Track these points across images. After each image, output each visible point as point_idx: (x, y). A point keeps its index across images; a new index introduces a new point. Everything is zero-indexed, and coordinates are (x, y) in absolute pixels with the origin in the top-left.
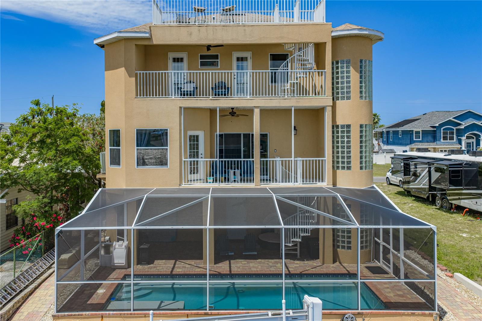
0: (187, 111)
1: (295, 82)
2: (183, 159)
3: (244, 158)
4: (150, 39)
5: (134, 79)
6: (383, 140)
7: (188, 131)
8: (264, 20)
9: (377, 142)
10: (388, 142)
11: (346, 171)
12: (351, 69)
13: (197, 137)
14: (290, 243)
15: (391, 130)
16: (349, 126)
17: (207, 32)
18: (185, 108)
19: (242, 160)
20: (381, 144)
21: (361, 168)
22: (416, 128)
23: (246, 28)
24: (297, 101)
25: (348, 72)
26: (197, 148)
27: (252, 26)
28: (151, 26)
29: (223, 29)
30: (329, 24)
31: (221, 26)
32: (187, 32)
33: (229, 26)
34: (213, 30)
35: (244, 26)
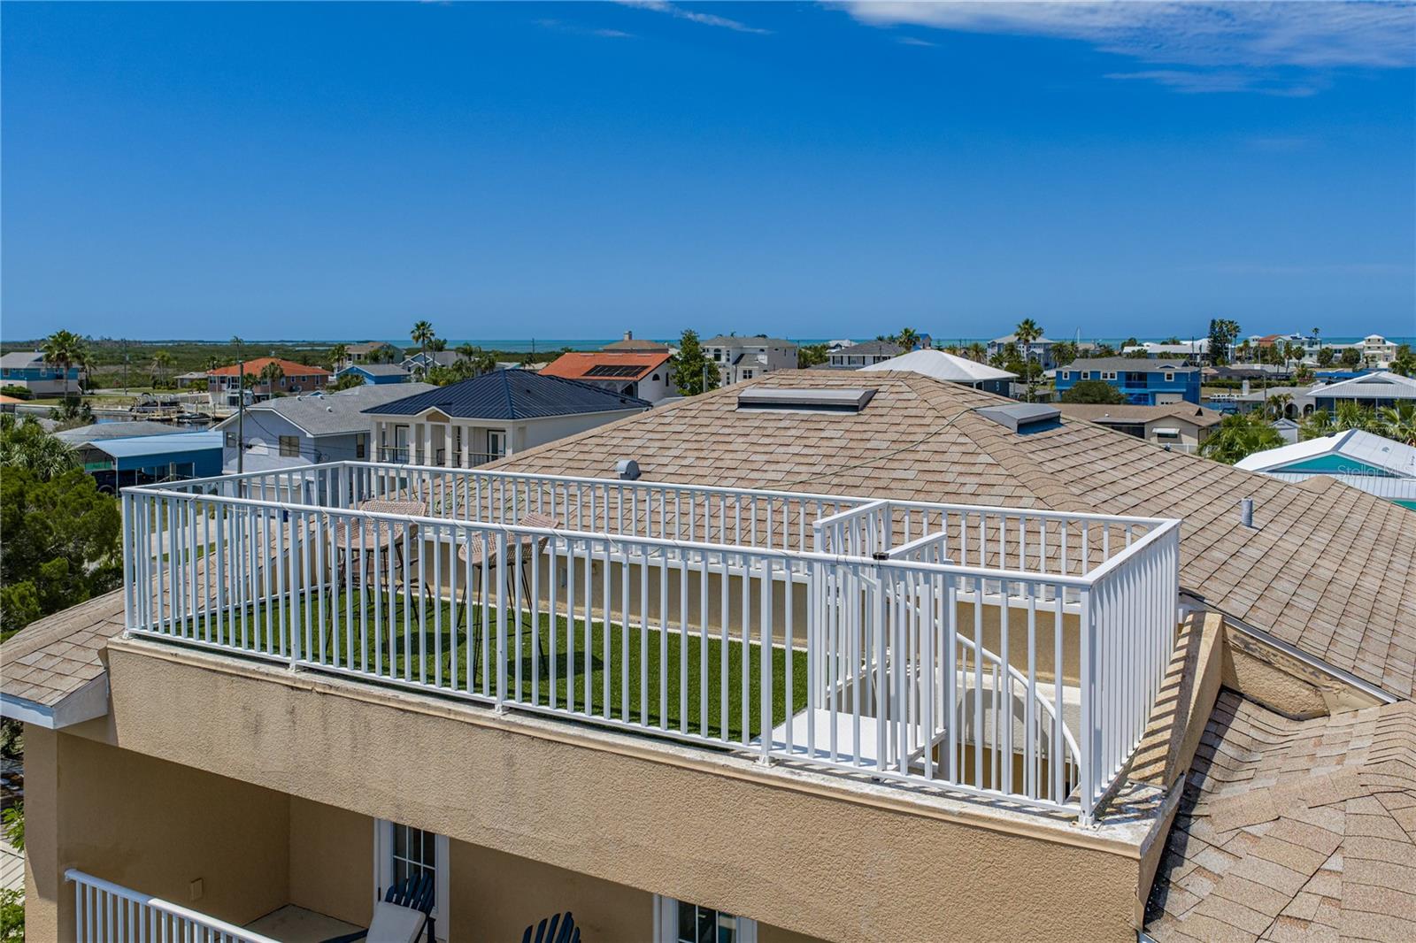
4: (105, 718)
5: (53, 910)
17: (325, 731)
27: (549, 740)
28: (109, 646)
29: (398, 727)
30: (1115, 854)
31: (392, 707)
32: (244, 708)
33: (430, 718)
34: (352, 727)
35: (506, 734)
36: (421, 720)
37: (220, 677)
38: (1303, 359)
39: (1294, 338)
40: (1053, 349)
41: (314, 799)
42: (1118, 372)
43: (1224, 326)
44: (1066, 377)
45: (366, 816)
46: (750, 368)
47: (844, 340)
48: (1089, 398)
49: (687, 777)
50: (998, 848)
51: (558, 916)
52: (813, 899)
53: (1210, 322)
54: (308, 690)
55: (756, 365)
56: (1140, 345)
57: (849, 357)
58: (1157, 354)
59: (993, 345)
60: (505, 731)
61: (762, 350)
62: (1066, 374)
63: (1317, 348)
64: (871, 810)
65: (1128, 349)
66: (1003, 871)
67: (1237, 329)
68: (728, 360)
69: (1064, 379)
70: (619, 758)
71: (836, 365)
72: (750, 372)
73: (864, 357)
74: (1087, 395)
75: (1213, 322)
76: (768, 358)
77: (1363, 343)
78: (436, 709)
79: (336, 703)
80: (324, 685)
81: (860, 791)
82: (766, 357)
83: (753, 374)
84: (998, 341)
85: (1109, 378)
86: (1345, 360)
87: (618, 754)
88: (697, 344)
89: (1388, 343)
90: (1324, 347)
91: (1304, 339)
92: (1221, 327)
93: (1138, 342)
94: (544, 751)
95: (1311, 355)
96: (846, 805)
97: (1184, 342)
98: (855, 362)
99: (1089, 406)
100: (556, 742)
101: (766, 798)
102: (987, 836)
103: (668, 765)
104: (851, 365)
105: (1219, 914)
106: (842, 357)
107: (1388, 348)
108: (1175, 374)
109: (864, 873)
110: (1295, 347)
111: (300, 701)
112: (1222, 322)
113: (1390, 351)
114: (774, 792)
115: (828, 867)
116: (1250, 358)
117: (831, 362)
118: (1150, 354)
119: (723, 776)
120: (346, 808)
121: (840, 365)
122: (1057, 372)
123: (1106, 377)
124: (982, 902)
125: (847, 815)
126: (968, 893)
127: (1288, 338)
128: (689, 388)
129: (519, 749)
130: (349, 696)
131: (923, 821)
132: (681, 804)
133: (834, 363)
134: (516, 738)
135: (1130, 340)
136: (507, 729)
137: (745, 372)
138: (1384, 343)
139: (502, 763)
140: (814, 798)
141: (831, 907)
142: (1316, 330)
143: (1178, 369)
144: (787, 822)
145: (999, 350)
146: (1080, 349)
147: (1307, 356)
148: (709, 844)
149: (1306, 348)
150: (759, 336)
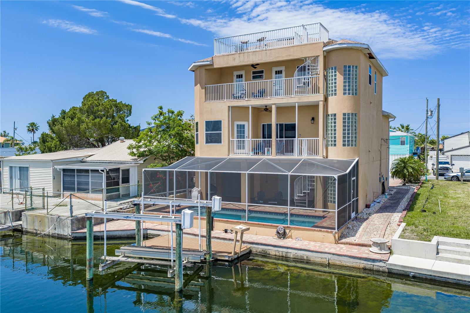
0: (233, 109)
1: (299, 85)
2: (231, 139)
3: (280, 138)
4: (212, 65)
5: (204, 90)
7: (235, 122)
8: (289, 43)
11: (333, 147)
12: (337, 73)
13: (244, 125)
14: (302, 194)
16: (335, 115)
17: (244, 57)
18: (232, 107)
19: (267, 139)
21: (344, 145)
23: (267, 51)
24: (299, 99)
25: (335, 75)
26: (244, 133)
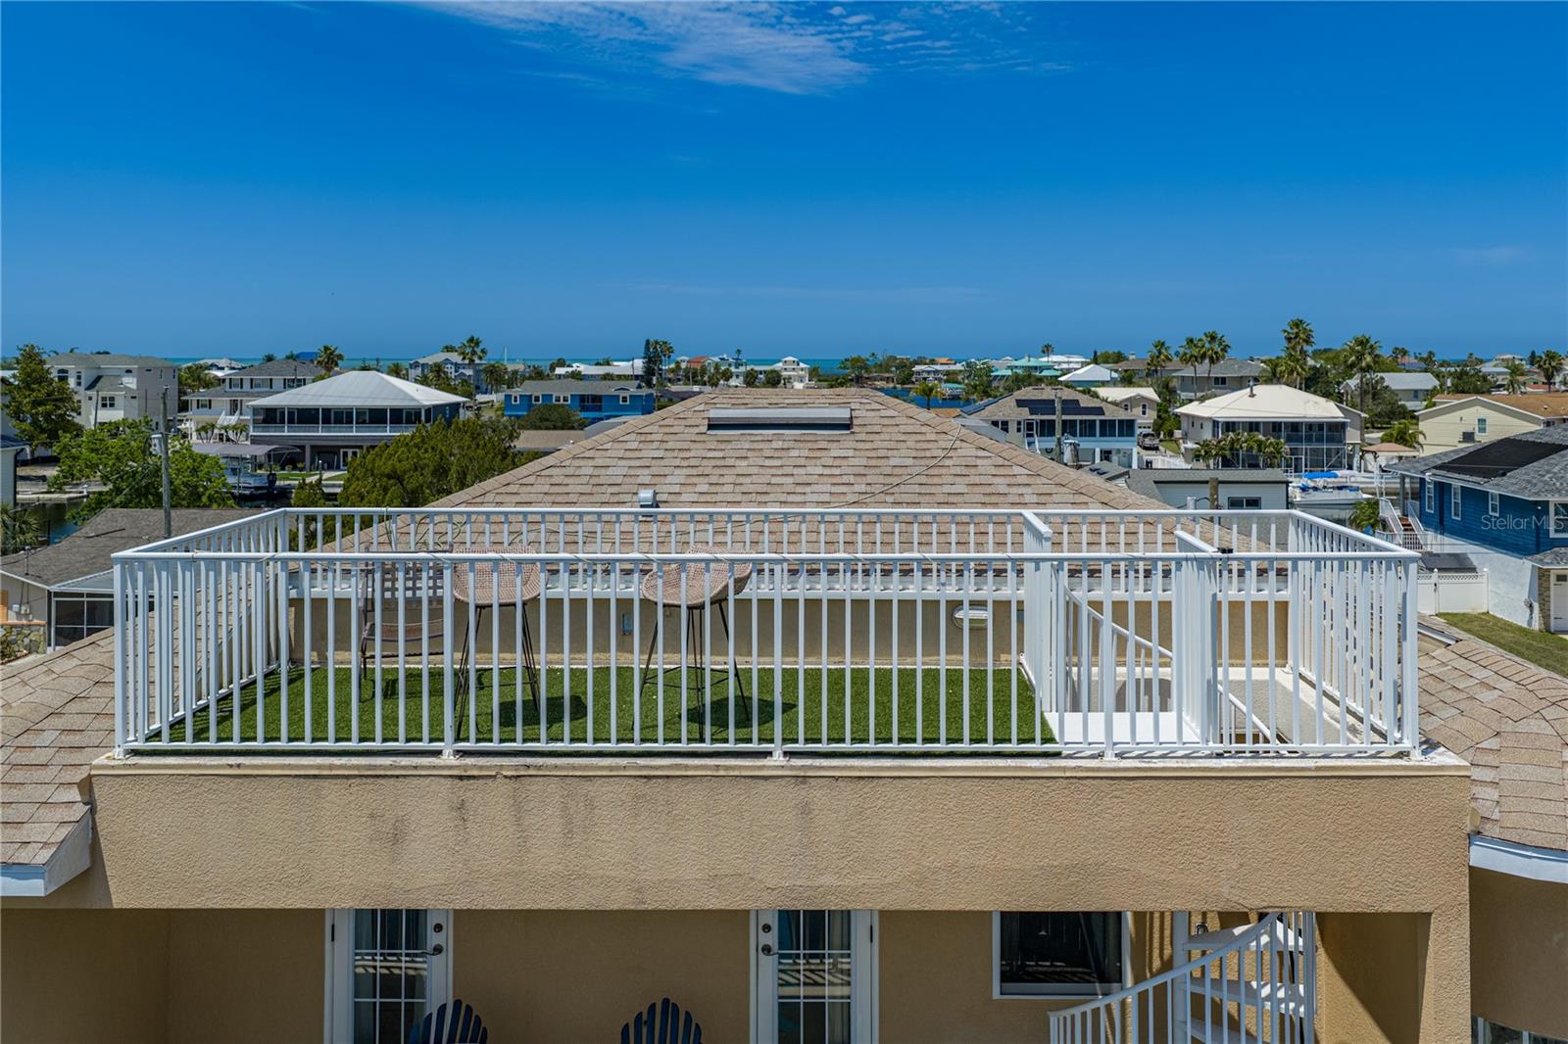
6: (1422, 507)
9: (1397, 513)
10: (1441, 522)
15: (1457, 481)
17: (518, 821)
20: (1413, 521)
22: (1559, 491)
27: (859, 777)
28: (93, 772)
29: (638, 798)
30: (1451, 776)
31: (631, 776)
32: (372, 816)
33: (690, 779)
34: (565, 808)
35: (800, 779)
36: (673, 785)
37: (326, 783)
38: (731, 380)
39: (721, 359)
40: (485, 370)
41: (499, 907)
42: (543, 395)
43: (658, 346)
44: (516, 401)
45: (587, 911)
46: (112, 394)
47: (221, 358)
48: (548, 424)
49: (1034, 785)
50: (1352, 791)
51: (652, 1007)
52: (1173, 876)
53: (644, 343)
54: (491, 776)
55: (121, 390)
56: (570, 366)
57: (252, 380)
58: (598, 375)
59: (416, 365)
60: (798, 777)
61: (129, 371)
62: (516, 397)
63: (742, 369)
64: (1232, 781)
65: (559, 371)
66: (1356, 810)
67: (670, 350)
68: (79, 384)
69: (513, 402)
70: (950, 781)
71: (233, 389)
72: (112, 399)
73: (271, 380)
74: (547, 420)
75: (648, 342)
76: (138, 381)
77: (780, 364)
78: (696, 768)
79: (536, 786)
80: (516, 767)
81: (1220, 766)
82: (135, 380)
83: (116, 402)
84: (422, 361)
85: (562, 402)
86: (768, 383)
87: (949, 777)
88: (42, 362)
89: (802, 365)
90: (749, 368)
91: (731, 360)
92: (655, 348)
93: (567, 363)
94: (852, 789)
95: (737, 376)
96: (1207, 781)
97: (615, 363)
98: (258, 386)
99: (551, 432)
100: (869, 777)
101: (1122, 790)
102: (1341, 783)
103: (1015, 778)
104: (256, 390)
105: (1522, 809)
106: (242, 380)
107: (802, 370)
108: (631, 396)
109: (1225, 840)
110: (723, 368)
111: (469, 791)
112: (657, 343)
113: (803, 373)
114: (1131, 783)
115: (1188, 842)
116: (679, 380)
117: (228, 386)
118: (584, 375)
119: (1076, 777)
120: (553, 908)
121: (239, 389)
122: (506, 396)
123: (559, 401)
124: (1338, 841)
125: (1208, 790)
126: (1325, 836)
127: (717, 359)
128: (29, 421)
129: (818, 794)
130: (558, 773)
131: (1282, 782)
132: (1026, 814)
133: (230, 387)
134: (813, 782)
135: (559, 360)
136: (802, 774)
137: (104, 399)
138: (798, 364)
139: (794, 813)
140: (1174, 781)
141: (1192, 879)
142: (739, 351)
143: (633, 391)
144: (1146, 808)
145: (423, 371)
146: (509, 370)
147: (734, 378)
148: (1059, 847)
149: (733, 369)
150: (99, 353)
